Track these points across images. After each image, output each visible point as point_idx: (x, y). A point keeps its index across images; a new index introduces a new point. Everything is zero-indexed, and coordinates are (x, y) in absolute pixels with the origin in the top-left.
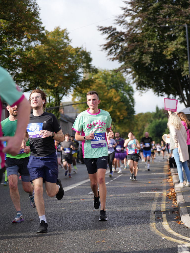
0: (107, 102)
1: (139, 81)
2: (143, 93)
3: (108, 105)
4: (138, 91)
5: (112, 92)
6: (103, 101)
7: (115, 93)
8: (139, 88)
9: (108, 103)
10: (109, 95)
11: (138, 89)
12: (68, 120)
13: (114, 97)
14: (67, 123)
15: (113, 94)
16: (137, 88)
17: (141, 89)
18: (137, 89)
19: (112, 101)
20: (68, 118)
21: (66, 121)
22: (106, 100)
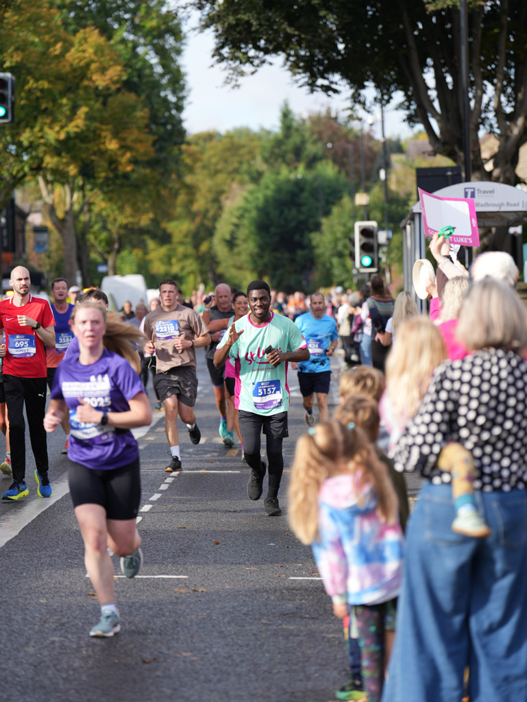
0: (60, 86)
1: (231, 20)
2: (242, 74)
3: (64, 101)
4: (224, 64)
5: (85, 40)
6: (45, 84)
7: (99, 50)
8: (226, 51)
9: (63, 94)
10: (73, 56)
11: (222, 59)
13: (93, 66)
15: (90, 50)
16: (217, 52)
17: (234, 58)
18: (217, 58)
19: (86, 83)
22: (60, 77)
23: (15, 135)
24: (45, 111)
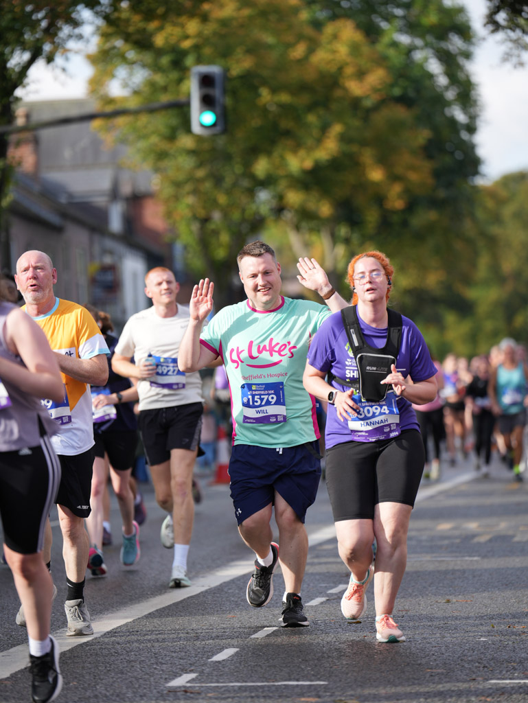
0: (305, 99)
3: (312, 118)
4: (500, 36)
5: (335, 37)
6: (284, 98)
7: (355, 49)
8: (501, 17)
9: (311, 108)
10: (321, 57)
11: (497, 27)
12: (64, 215)
13: (349, 70)
14: (58, 230)
15: (343, 50)
16: (491, 21)
17: (513, 26)
18: (491, 27)
19: (338, 93)
20: (63, 200)
21: (54, 219)
22: (302, 88)
23: (248, 164)
24: (287, 133)
